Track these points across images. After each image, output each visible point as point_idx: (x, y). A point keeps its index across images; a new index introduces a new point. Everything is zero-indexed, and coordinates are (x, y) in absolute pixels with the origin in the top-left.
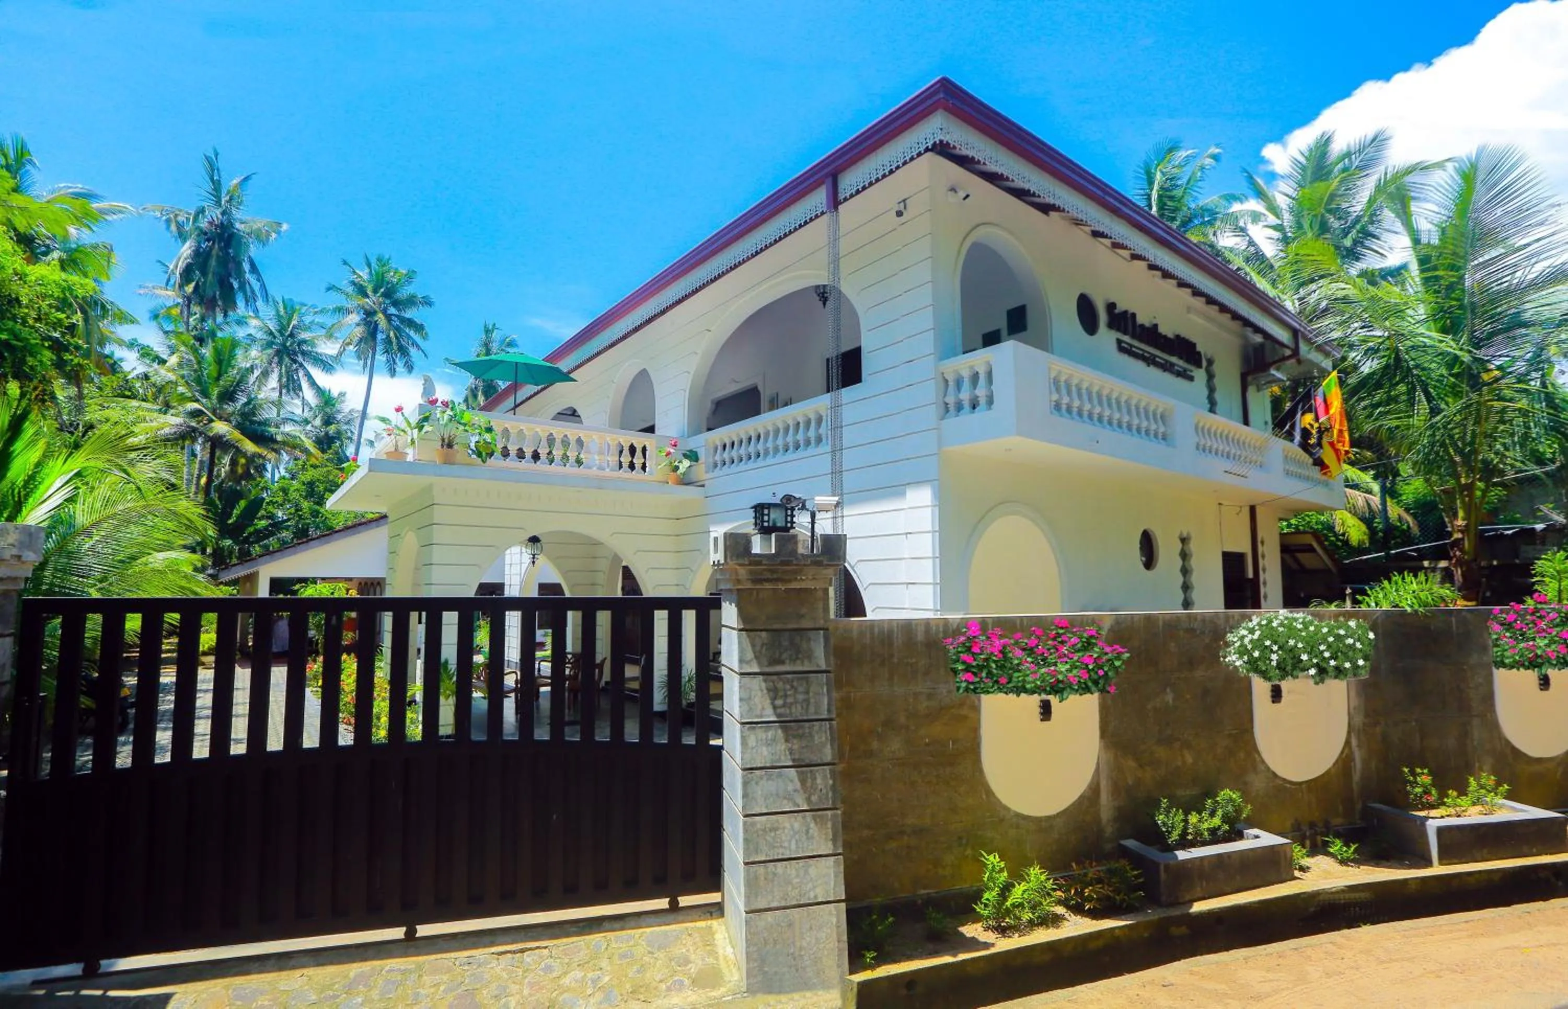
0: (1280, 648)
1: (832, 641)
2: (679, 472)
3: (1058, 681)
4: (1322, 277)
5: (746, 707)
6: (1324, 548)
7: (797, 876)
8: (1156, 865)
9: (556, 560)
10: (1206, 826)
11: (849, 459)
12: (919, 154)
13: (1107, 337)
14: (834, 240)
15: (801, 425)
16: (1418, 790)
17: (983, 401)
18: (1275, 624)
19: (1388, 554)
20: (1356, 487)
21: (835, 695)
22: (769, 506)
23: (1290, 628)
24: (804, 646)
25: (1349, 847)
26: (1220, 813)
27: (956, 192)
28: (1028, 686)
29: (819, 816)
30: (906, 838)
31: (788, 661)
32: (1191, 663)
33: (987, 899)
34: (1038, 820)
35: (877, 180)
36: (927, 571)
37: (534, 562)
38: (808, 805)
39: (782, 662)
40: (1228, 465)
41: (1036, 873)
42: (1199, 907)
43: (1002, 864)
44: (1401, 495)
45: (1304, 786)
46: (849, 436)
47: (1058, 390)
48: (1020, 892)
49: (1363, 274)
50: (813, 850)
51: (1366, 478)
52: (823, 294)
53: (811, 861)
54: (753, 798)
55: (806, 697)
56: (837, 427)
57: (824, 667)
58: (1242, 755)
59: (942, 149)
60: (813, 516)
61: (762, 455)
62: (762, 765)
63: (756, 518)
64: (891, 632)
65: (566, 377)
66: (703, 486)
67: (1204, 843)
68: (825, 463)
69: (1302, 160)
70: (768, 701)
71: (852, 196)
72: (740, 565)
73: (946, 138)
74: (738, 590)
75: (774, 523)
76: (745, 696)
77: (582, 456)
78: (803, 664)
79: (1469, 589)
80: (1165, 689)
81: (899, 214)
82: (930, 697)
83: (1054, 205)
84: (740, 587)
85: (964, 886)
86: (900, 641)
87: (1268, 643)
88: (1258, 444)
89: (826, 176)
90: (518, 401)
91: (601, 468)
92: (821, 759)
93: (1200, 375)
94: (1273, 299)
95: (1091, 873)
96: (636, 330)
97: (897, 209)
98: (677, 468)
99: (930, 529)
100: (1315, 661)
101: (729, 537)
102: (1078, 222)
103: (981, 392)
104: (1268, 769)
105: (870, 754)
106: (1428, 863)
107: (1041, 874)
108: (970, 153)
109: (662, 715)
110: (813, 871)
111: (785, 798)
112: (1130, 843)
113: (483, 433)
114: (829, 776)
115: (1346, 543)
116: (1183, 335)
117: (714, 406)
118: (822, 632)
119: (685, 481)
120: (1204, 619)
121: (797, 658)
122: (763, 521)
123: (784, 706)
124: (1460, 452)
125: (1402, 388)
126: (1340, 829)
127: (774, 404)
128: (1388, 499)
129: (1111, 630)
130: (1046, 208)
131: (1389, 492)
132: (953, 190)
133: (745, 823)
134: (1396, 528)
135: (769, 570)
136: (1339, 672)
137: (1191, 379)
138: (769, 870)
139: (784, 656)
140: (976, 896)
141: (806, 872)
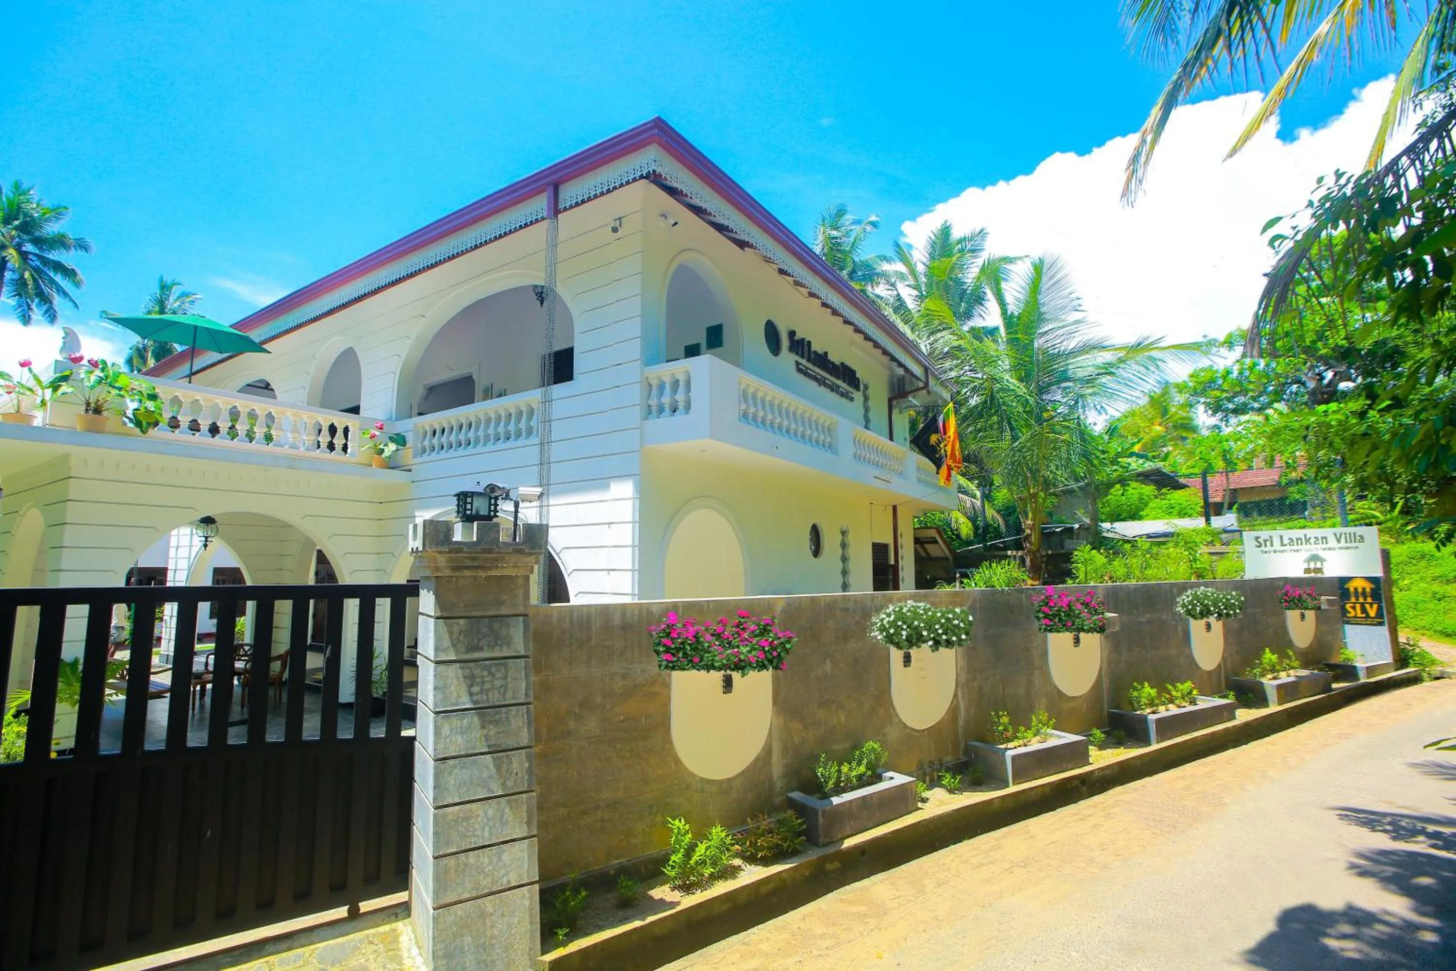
0: (908, 627)
1: (532, 627)
2: (383, 455)
3: (740, 660)
4: (944, 329)
5: (440, 696)
6: (944, 542)
7: (490, 863)
8: (815, 811)
9: (232, 543)
10: (854, 773)
11: (556, 451)
12: (635, 180)
13: (788, 359)
14: (553, 245)
15: (513, 416)
16: (1001, 728)
17: (681, 405)
18: (904, 610)
19: (985, 546)
20: (965, 493)
21: (533, 678)
22: (473, 494)
23: (915, 613)
24: (504, 631)
25: (955, 779)
26: (865, 761)
27: (666, 218)
28: (716, 664)
29: (514, 800)
30: (600, 812)
31: (486, 648)
32: (845, 636)
33: (674, 862)
34: (721, 782)
35: (596, 197)
36: (626, 559)
37: (206, 546)
38: (503, 790)
39: (481, 649)
40: (877, 473)
41: (718, 833)
42: (849, 843)
43: (687, 827)
44: (994, 500)
45: (926, 732)
46: (558, 430)
47: (746, 402)
48: (703, 851)
49: (972, 329)
50: (507, 835)
51: (972, 487)
52: (541, 294)
53: (504, 847)
54: (445, 788)
55: (504, 682)
56: (547, 422)
57: (523, 653)
58: (882, 711)
59: (654, 178)
60: (517, 505)
61: (472, 442)
62: (456, 754)
63: (458, 505)
64: (589, 616)
65: (259, 347)
66: (410, 470)
67: (853, 789)
68: (533, 456)
69: (933, 238)
70: (465, 688)
71: (571, 207)
72: (440, 552)
73: (659, 170)
74: (437, 577)
75: (477, 512)
76: (440, 685)
77: (272, 432)
78: (501, 650)
79: (1035, 571)
80: (825, 660)
81: (615, 230)
82: (624, 676)
83: (748, 242)
84: (439, 574)
85: (653, 851)
86: (598, 625)
87: (900, 623)
88: (899, 456)
89: (549, 184)
90: (194, 370)
91: (294, 447)
92: (518, 743)
93: (858, 396)
94: (912, 342)
95: (764, 824)
96: (344, 306)
97: (613, 225)
98: (382, 451)
99: (631, 519)
100: (932, 636)
101: (429, 525)
102: (768, 260)
103: (680, 397)
104: (900, 720)
105: (568, 734)
106: (1007, 786)
107: (722, 831)
108: (679, 186)
109: (349, 705)
110: (506, 857)
111: (478, 785)
112: (796, 795)
113: (144, 400)
114: (525, 759)
115: (958, 536)
116: (846, 363)
117: (426, 392)
118: (521, 618)
119: (391, 465)
120: (856, 600)
121: (496, 644)
122: (465, 509)
123: (481, 692)
124: (1030, 470)
125: (995, 418)
126: (950, 765)
127: (488, 394)
128: (986, 503)
129: (784, 611)
130: (742, 244)
131: (987, 497)
132: (664, 216)
133: (435, 816)
134: (991, 525)
135: (469, 558)
136: (949, 644)
137: (852, 399)
138: (460, 861)
139: (484, 642)
140: (664, 860)
141: (500, 859)
